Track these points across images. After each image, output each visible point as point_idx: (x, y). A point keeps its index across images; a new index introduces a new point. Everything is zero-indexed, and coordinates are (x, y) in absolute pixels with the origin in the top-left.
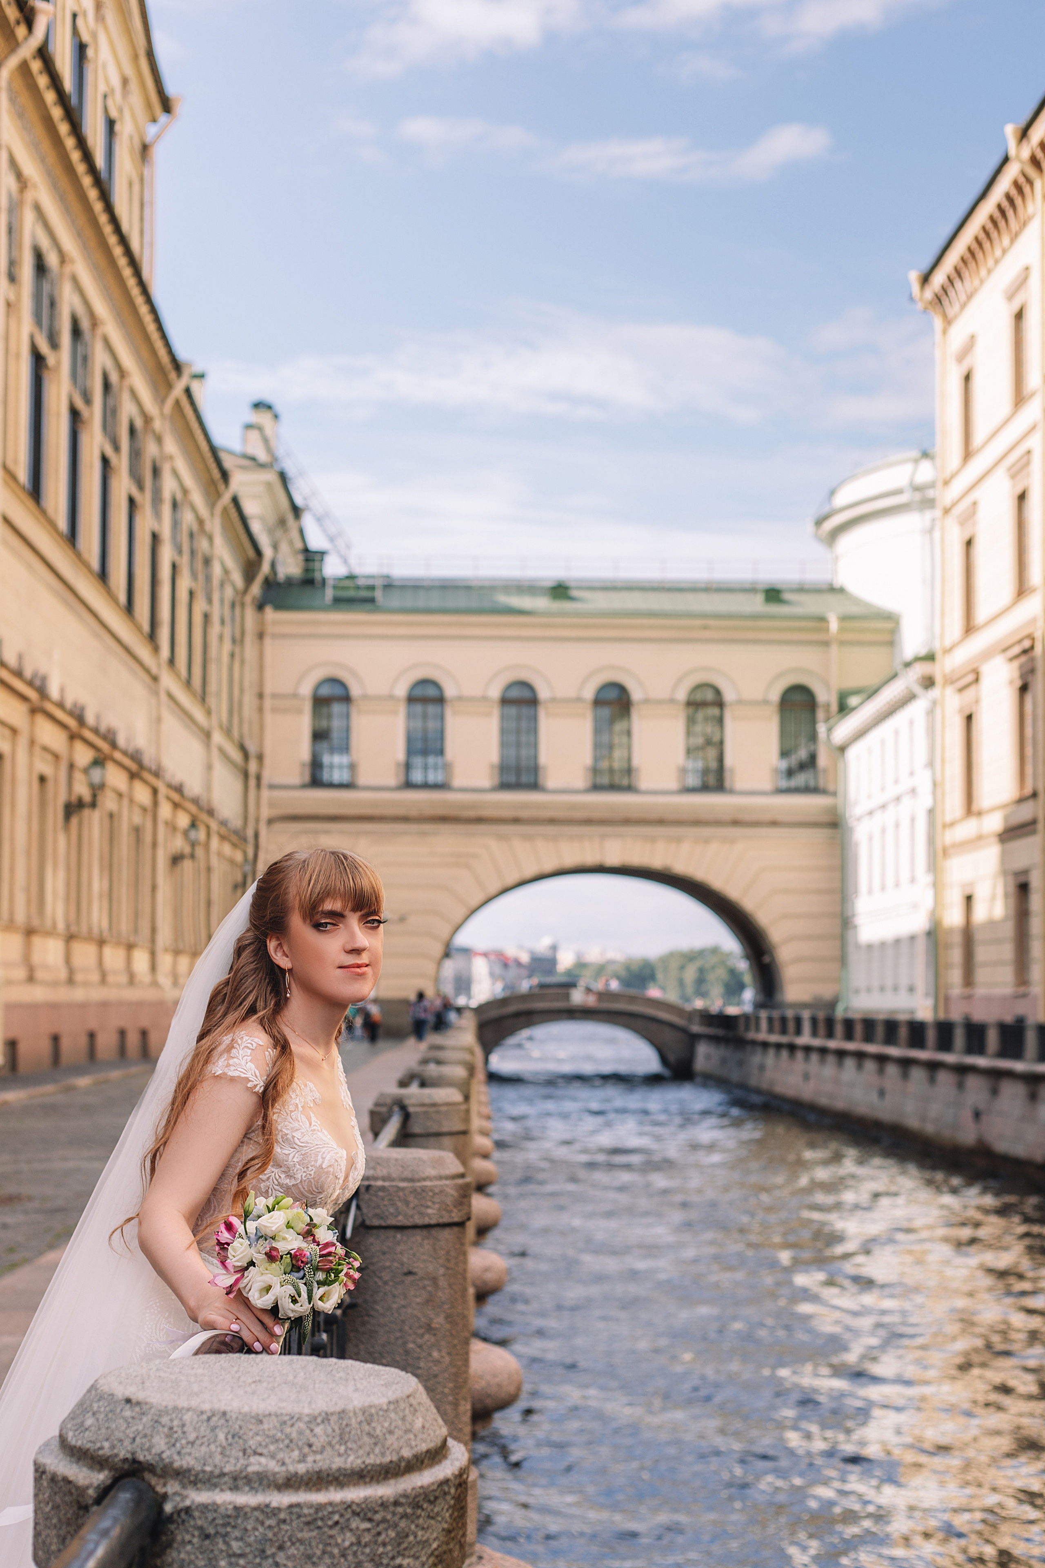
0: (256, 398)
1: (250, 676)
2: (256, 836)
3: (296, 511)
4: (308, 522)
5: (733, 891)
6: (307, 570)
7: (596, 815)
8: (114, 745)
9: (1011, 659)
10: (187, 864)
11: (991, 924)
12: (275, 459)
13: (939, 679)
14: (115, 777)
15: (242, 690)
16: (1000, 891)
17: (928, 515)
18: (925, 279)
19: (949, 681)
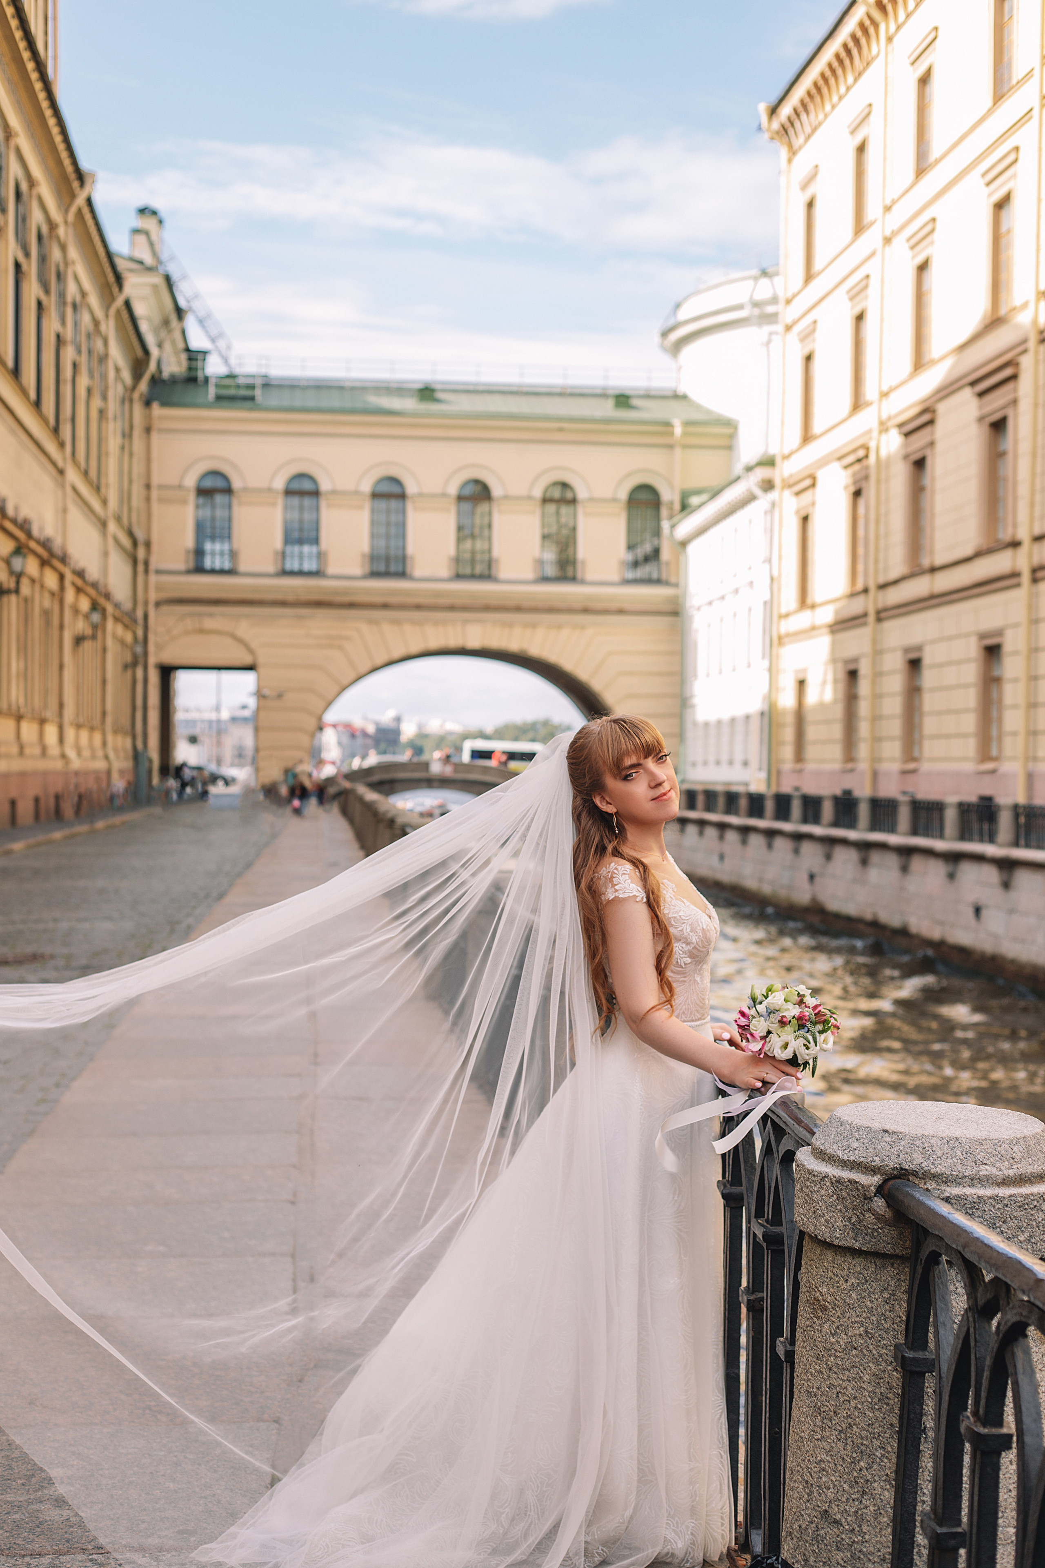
0: (141, 204)
1: (138, 468)
2: (146, 617)
3: (180, 313)
4: (190, 323)
5: (582, 673)
6: (190, 369)
7: (458, 602)
8: (29, 535)
9: (846, 467)
10: (87, 645)
11: (822, 706)
12: (159, 261)
13: (778, 482)
14: (32, 566)
15: (130, 482)
16: (830, 677)
17: (767, 329)
18: (773, 111)
19: (788, 485)
